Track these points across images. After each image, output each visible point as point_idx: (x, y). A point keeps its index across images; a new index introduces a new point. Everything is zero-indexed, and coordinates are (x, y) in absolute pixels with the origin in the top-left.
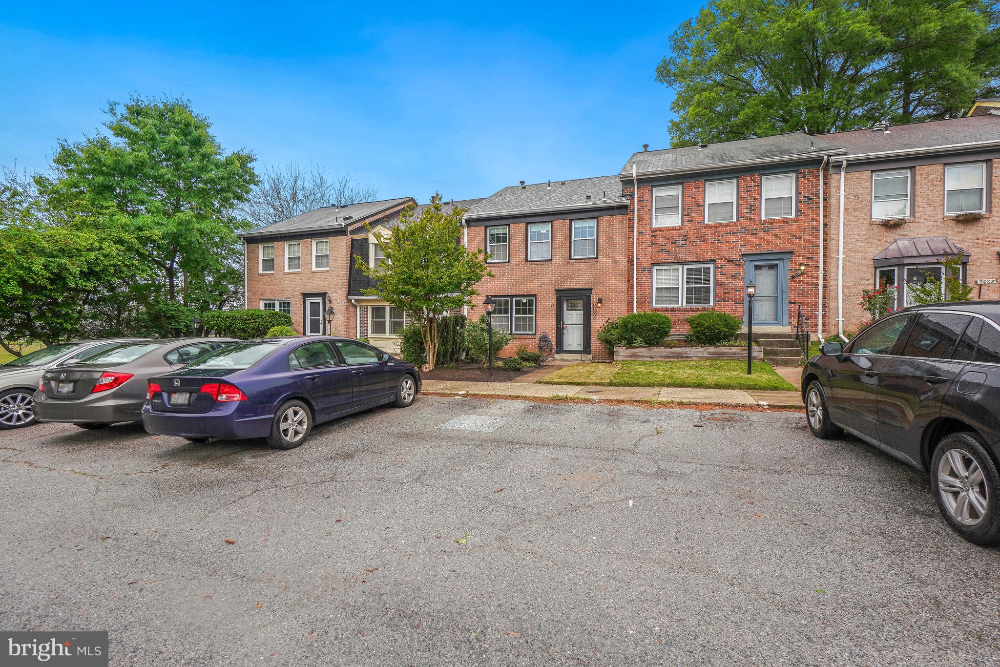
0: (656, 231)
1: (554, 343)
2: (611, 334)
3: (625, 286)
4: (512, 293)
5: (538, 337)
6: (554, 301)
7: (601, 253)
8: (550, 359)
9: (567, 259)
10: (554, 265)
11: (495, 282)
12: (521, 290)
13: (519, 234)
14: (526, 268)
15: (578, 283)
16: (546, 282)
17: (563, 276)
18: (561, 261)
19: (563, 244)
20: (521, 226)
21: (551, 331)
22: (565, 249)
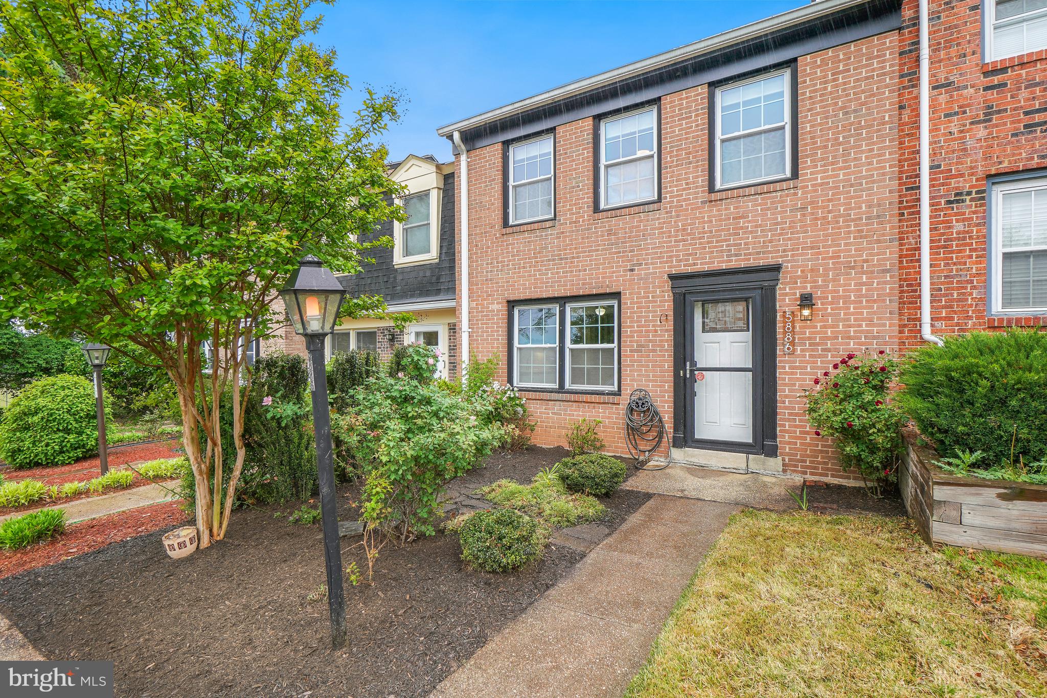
1: (668, 419)
4: (562, 292)
5: (625, 400)
6: (665, 302)
7: (806, 163)
8: (657, 461)
9: (703, 192)
10: (667, 213)
11: (524, 267)
12: (583, 284)
13: (576, 146)
14: (595, 228)
15: (736, 255)
16: (644, 259)
17: (693, 239)
18: (685, 200)
19: (690, 153)
20: (582, 127)
21: (660, 386)
22: (697, 167)
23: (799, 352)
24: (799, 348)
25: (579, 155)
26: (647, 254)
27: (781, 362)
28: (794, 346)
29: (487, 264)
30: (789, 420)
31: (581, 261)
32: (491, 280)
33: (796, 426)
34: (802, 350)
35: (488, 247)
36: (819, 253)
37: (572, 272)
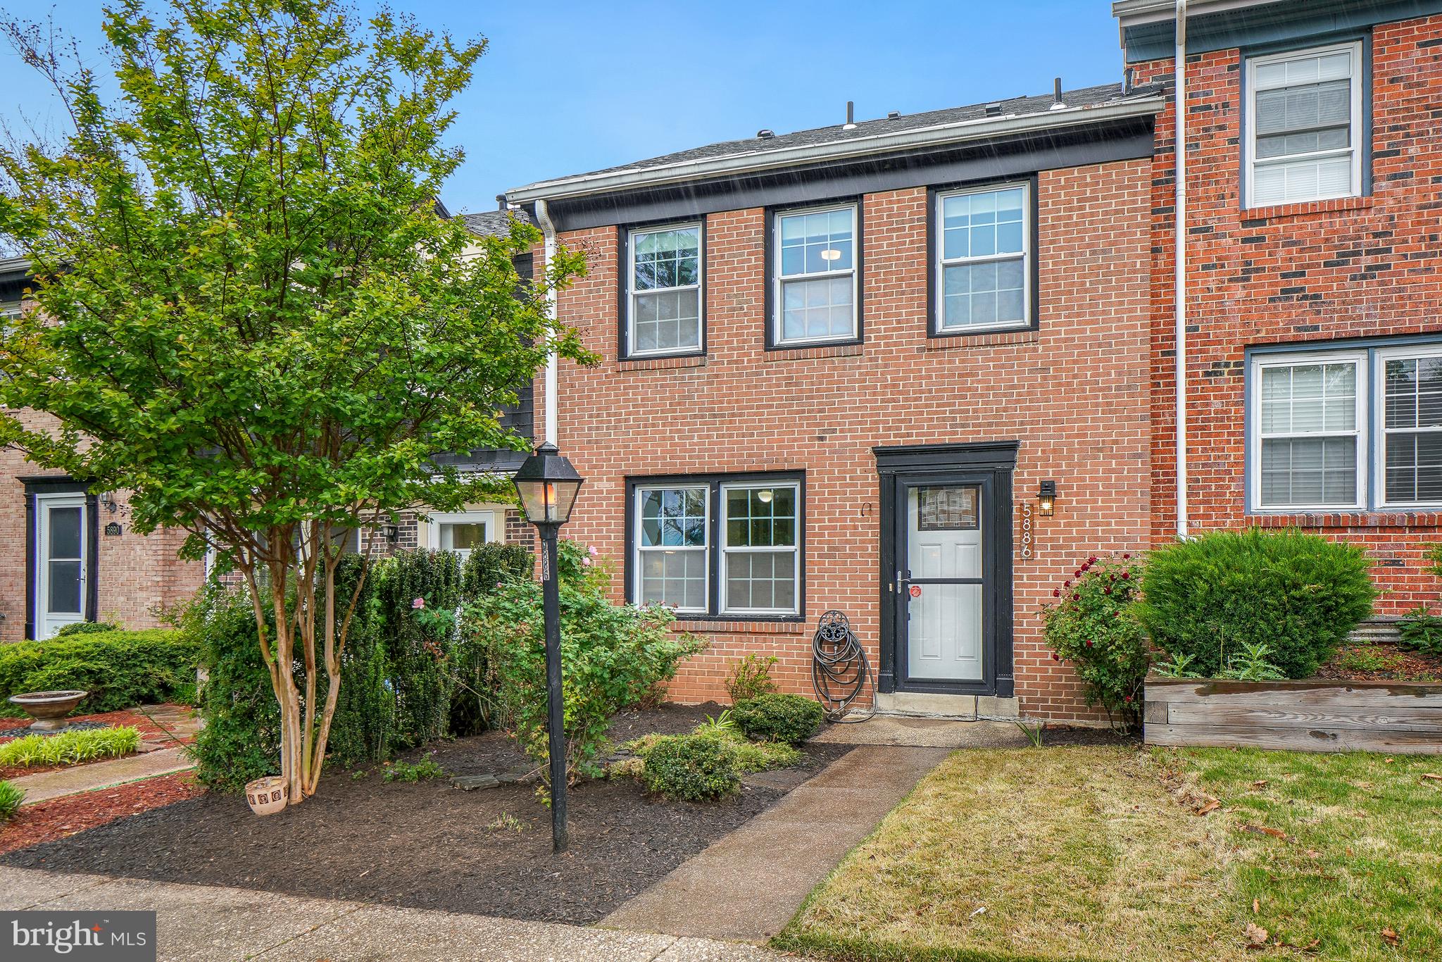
0: (1261, 222)
1: (872, 652)
2: (1103, 622)
3: (1142, 435)
4: (717, 467)
5: (811, 627)
6: (870, 489)
7: (1047, 310)
8: (857, 712)
9: (919, 335)
10: (871, 360)
11: (653, 425)
12: (749, 455)
13: (739, 248)
14: (767, 373)
15: (963, 426)
16: (839, 424)
17: (906, 400)
18: (895, 344)
19: (902, 279)
20: (746, 220)
21: (861, 606)
22: (912, 299)
23: (1039, 558)
24: (1039, 552)
25: (743, 262)
26: (843, 417)
27: (1017, 570)
28: (1033, 549)
29: (591, 416)
30: (1027, 647)
31: (746, 421)
32: (597, 442)
33: (1036, 655)
34: (1043, 555)
35: (593, 390)
36: (1063, 429)
37: (731, 436)
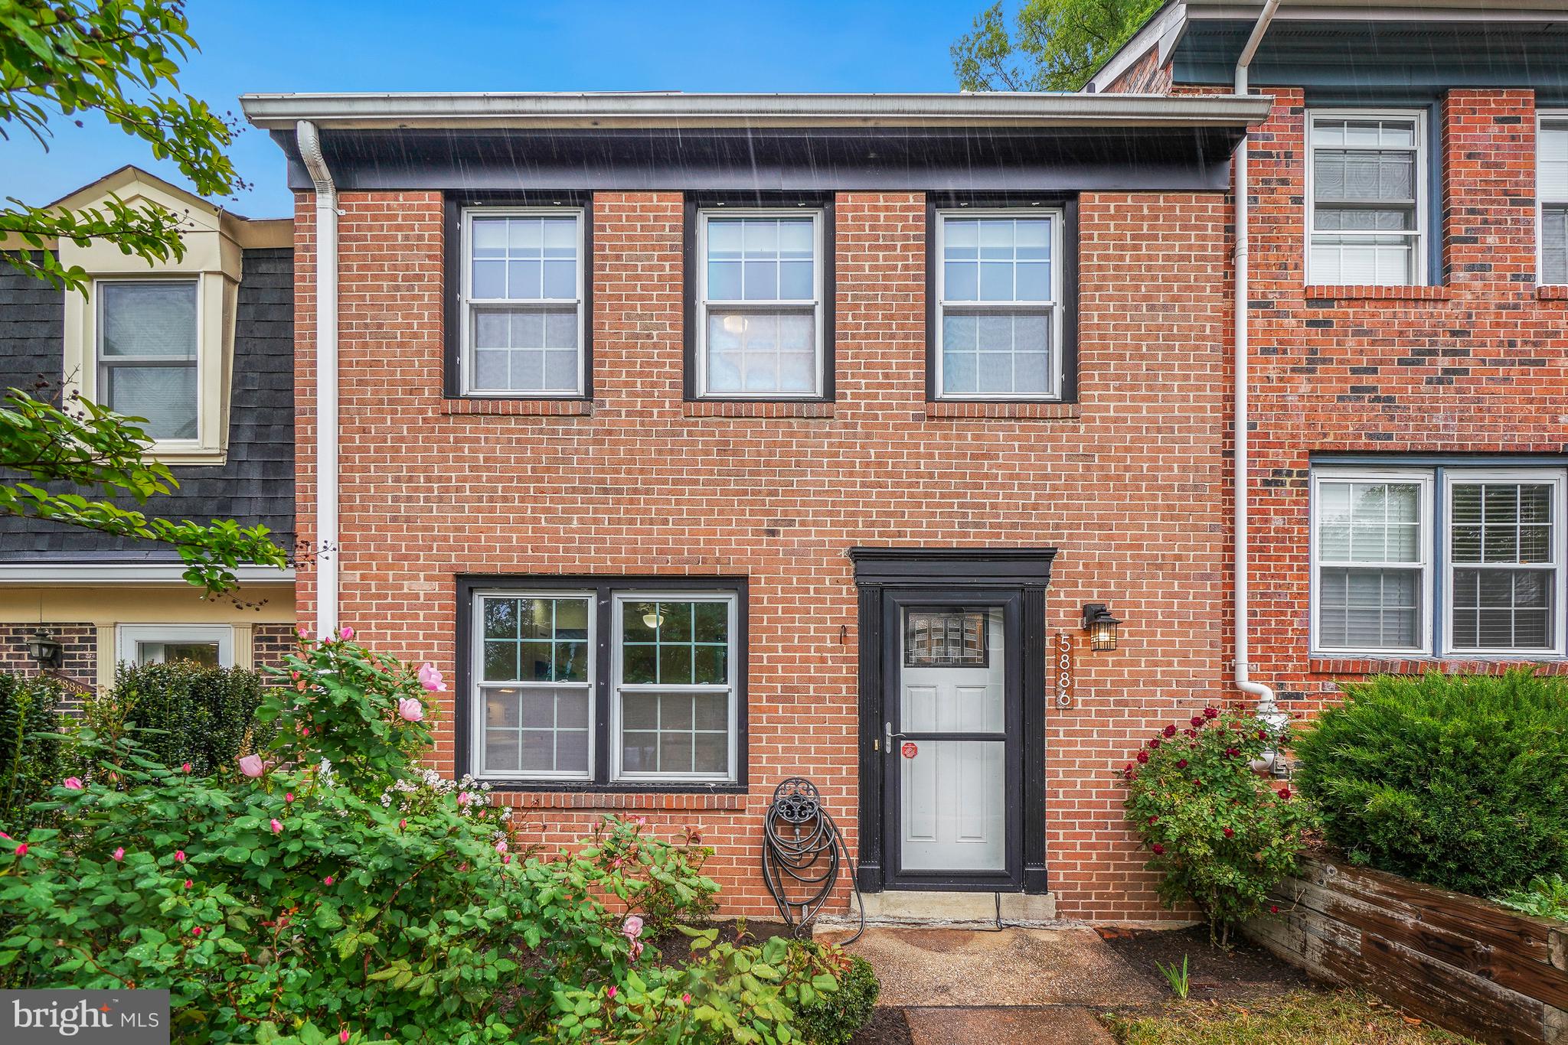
1: (848, 833)
4: (608, 565)
5: (757, 803)
6: (845, 607)
8: (827, 915)
9: (916, 396)
10: (846, 426)
11: (505, 499)
12: (661, 552)
13: (644, 248)
14: (690, 433)
15: (976, 525)
16: (799, 513)
17: (896, 485)
18: (882, 407)
19: (891, 317)
20: (657, 208)
21: (832, 771)
22: (906, 346)
23: (1080, 707)
24: (1080, 699)
25: (651, 268)
26: (804, 504)
27: (1051, 723)
28: (1072, 695)
29: (397, 480)
30: (1064, 826)
31: (655, 502)
32: (408, 520)
33: (1076, 836)
34: (1085, 703)
35: (402, 439)
36: (1110, 537)
37: (632, 522)
